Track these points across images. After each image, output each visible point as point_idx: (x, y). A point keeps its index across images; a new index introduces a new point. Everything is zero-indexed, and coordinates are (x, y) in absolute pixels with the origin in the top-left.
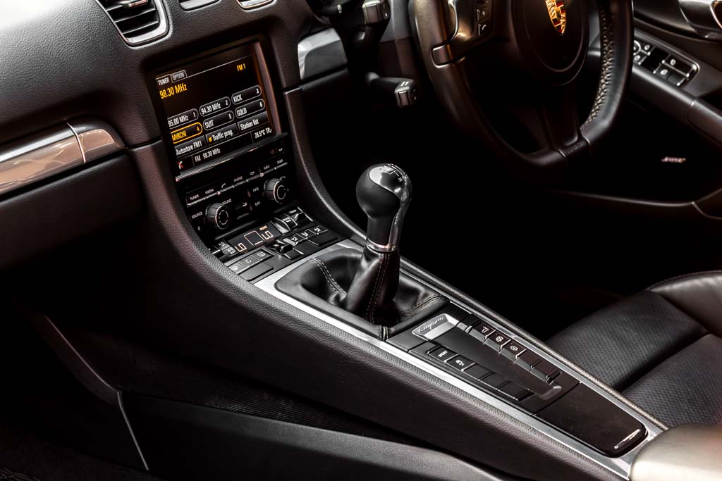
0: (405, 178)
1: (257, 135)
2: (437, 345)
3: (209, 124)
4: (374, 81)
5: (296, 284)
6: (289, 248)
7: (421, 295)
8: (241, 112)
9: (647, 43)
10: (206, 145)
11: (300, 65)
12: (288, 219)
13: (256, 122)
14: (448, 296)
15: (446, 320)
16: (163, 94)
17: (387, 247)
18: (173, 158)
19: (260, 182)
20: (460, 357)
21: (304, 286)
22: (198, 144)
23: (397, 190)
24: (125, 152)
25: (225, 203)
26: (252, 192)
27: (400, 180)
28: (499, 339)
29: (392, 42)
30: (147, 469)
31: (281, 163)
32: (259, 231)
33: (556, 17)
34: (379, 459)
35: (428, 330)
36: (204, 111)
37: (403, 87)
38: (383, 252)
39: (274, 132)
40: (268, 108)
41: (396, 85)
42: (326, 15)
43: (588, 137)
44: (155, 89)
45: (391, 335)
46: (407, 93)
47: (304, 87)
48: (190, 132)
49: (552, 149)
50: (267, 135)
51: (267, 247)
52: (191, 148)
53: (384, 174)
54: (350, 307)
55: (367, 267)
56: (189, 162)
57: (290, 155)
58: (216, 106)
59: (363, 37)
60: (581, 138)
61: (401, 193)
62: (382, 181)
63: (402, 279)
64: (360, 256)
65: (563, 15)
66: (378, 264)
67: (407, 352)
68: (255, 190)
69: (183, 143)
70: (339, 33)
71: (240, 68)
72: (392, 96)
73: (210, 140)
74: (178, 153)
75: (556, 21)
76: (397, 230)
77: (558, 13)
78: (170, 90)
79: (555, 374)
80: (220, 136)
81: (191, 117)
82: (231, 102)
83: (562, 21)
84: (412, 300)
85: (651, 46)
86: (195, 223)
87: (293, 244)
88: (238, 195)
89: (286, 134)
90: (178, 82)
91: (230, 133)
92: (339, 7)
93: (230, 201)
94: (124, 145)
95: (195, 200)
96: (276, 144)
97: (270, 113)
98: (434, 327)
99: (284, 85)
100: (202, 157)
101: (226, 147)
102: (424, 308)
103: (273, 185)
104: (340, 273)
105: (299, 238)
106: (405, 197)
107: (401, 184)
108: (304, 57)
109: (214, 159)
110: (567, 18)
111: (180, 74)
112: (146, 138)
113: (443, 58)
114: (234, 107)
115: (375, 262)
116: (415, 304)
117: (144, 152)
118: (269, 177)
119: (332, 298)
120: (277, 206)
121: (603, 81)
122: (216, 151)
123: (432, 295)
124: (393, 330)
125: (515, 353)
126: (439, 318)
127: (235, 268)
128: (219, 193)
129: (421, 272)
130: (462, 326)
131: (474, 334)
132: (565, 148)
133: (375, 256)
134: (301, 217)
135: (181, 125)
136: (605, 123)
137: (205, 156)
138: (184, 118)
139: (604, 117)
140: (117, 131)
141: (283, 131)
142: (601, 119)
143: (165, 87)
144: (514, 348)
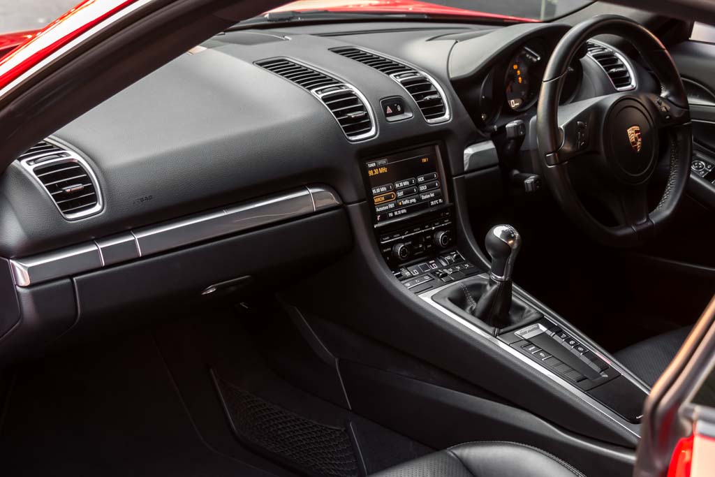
0: (517, 235)
1: (432, 203)
2: (530, 342)
3: (400, 194)
4: (517, 175)
5: (444, 298)
6: (445, 275)
7: (526, 310)
8: (423, 188)
9: (709, 164)
10: (397, 207)
11: (465, 163)
12: (448, 258)
13: (432, 195)
14: (544, 313)
15: (538, 327)
16: (371, 173)
17: (503, 277)
18: (375, 214)
19: (432, 233)
20: (543, 351)
21: (450, 299)
22: (392, 206)
23: (511, 242)
24: (343, 207)
25: (406, 244)
26: (425, 239)
27: (513, 235)
28: (572, 342)
29: (528, 151)
30: (350, 408)
31: (447, 223)
32: (428, 263)
33: (634, 140)
34: (488, 413)
35: (525, 333)
36: (397, 185)
37: (530, 180)
38: (501, 281)
39: (444, 201)
40: (441, 187)
41: (526, 178)
42: (488, 132)
43: (655, 220)
44: (365, 170)
45: (500, 334)
46: (532, 183)
47: (467, 176)
48: (387, 198)
49: (628, 226)
50: (439, 204)
51: (432, 273)
52: (386, 208)
53: (503, 231)
54: (477, 314)
55: (490, 290)
56: (384, 216)
57: (454, 218)
58: (406, 183)
59: (509, 147)
60: (648, 220)
61: (513, 244)
62: (501, 236)
63: (513, 298)
64: (486, 283)
65: (640, 140)
66: (496, 288)
67: (509, 345)
68: (428, 237)
69: (381, 205)
70: (495, 143)
71: (424, 160)
72: (522, 185)
73: (400, 204)
74: (378, 210)
75: (634, 143)
76: (510, 266)
77: (636, 138)
78: (376, 171)
79: (605, 367)
80: (407, 202)
81: (388, 189)
82: (416, 181)
83: (638, 143)
84: (521, 313)
85: (712, 166)
86: (385, 255)
87: (449, 273)
88: (416, 239)
89: (452, 204)
90: (382, 166)
91: (414, 200)
92: (495, 127)
93: (410, 243)
94: (341, 202)
95: (386, 241)
96: (445, 210)
97: (442, 190)
98: (529, 331)
99: (453, 173)
100: (394, 214)
101: (410, 209)
102: (527, 319)
103: (441, 235)
104: (475, 293)
105: (453, 270)
106: (515, 246)
107: (513, 238)
108: (468, 158)
109: (401, 216)
110: (642, 141)
111: (383, 161)
112: (356, 200)
113: (553, 162)
114: (418, 184)
115: (495, 287)
116: (522, 316)
117: (354, 208)
118: (438, 230)
119: (468, 308)
120: (441, 249)
121: (669, 185)
122: (404, 211)
123: (533, 311)
124: (502, 330)
125: (580, 352)
126: (534, 326)
127: (408, 285)
128: (403, 237)
129: (529, 296)
130: (549, 333)
131: (556, 338)
132: (636, 225)
133: (495, 283)
134: (458, 257)
135: (381, 193)
136: (667, 212)
137: (396, 213)
138: (383, 189)
139: (668, 208)
140: (339, 194)
141: (450, 202)
142: (665, 209)
143: (372, 168)
144: (580, 349)
